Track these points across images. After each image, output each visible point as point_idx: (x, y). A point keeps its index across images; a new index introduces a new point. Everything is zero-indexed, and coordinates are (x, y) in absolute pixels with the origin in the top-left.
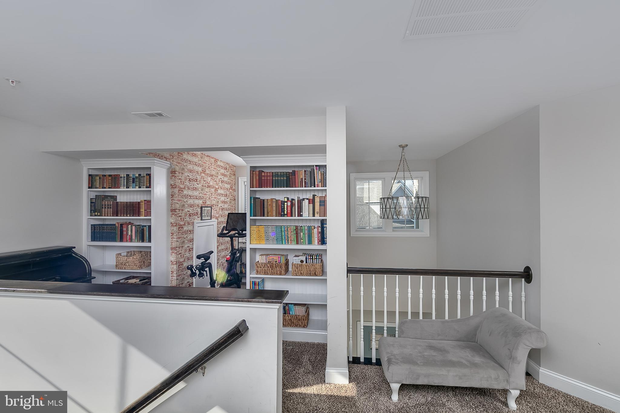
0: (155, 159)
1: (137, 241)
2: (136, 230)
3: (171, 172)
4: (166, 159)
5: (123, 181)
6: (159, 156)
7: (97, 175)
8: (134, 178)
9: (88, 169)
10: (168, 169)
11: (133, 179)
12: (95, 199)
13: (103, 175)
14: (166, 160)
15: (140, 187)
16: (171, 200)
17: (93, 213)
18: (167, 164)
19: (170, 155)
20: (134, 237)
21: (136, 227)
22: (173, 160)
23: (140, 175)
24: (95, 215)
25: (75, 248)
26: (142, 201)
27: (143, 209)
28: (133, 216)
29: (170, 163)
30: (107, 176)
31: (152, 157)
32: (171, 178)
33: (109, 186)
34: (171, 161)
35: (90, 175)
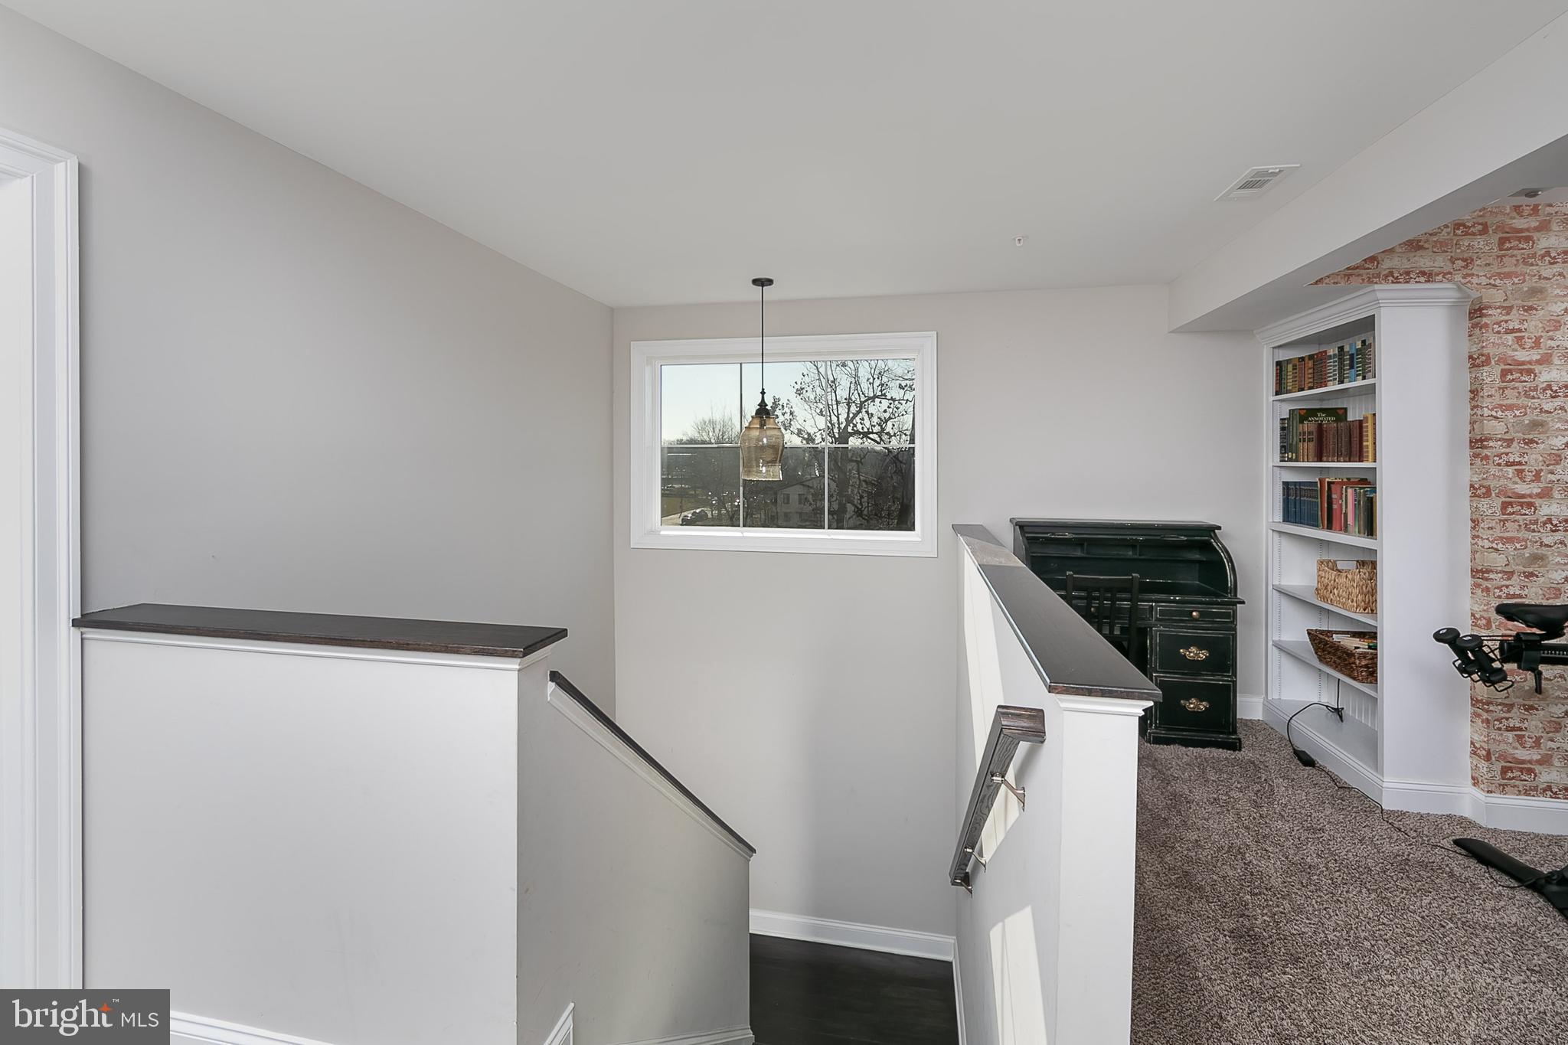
0: (1376, 287)
1: (1359, 532)
2: (1355, 500)
3: (1470, 313)
4: (1429, 276)
5: (1332, 367)
6: (1391, 274)
7: (1288, 361)
8: (1353, 354)
9: (1273, 348)
10: (1454, 306)
11: (1352, 356)
12: (1288, 419)
13: (1299, 358)
14: (1429, 281)
15: (1364, 378)
16: (1472, 410)
17: (1285, 453)
18: (1445, 291)
19: (1452, 261)
20: (1350, 521)
21: (1355, 490)
22: (1465, 271)
23: (1364, 342)
24: (1290, 460)
25: (1219, 528)
26: (1366, 418)
27: (1367, 441)
28: (1350, 461)
29: (1455, 287)
30: (1307, 359)
31: (1359, 289)
32: (1470, 336)
33: (1309, 385)
34: (1458, 278)
35: (1279, 363)
